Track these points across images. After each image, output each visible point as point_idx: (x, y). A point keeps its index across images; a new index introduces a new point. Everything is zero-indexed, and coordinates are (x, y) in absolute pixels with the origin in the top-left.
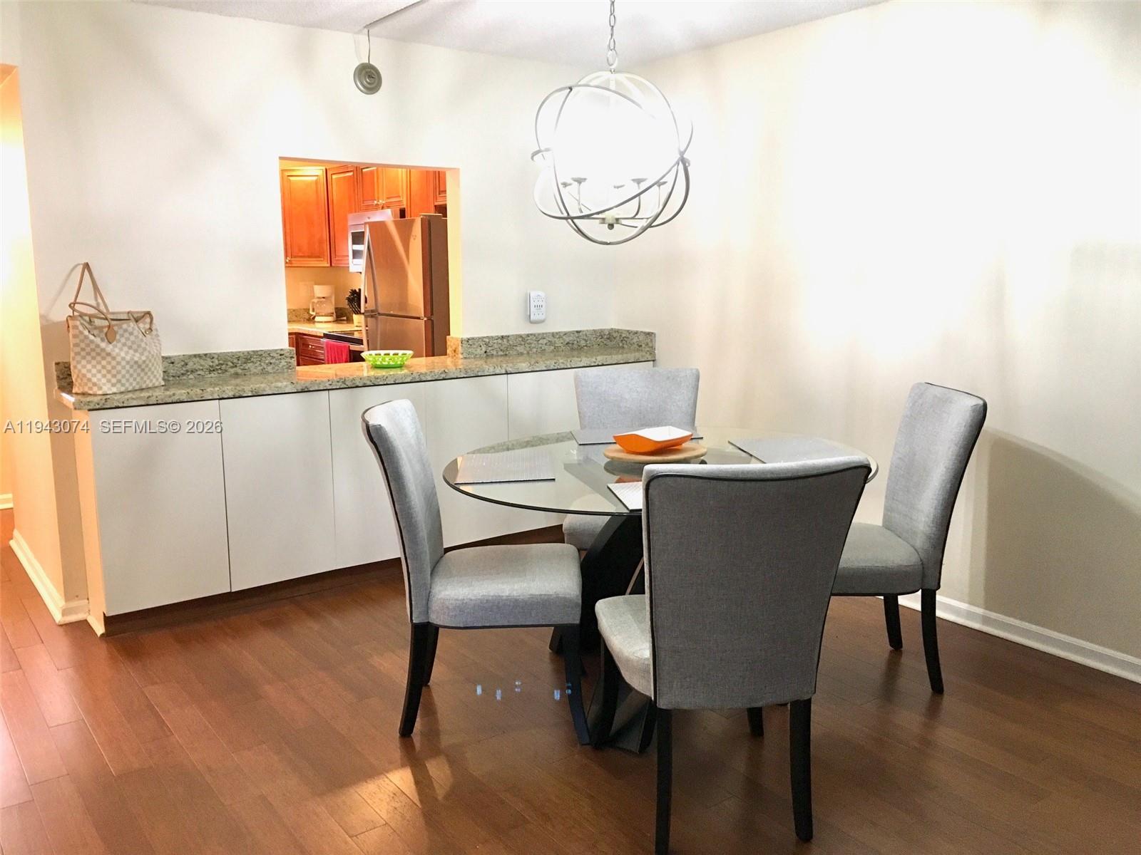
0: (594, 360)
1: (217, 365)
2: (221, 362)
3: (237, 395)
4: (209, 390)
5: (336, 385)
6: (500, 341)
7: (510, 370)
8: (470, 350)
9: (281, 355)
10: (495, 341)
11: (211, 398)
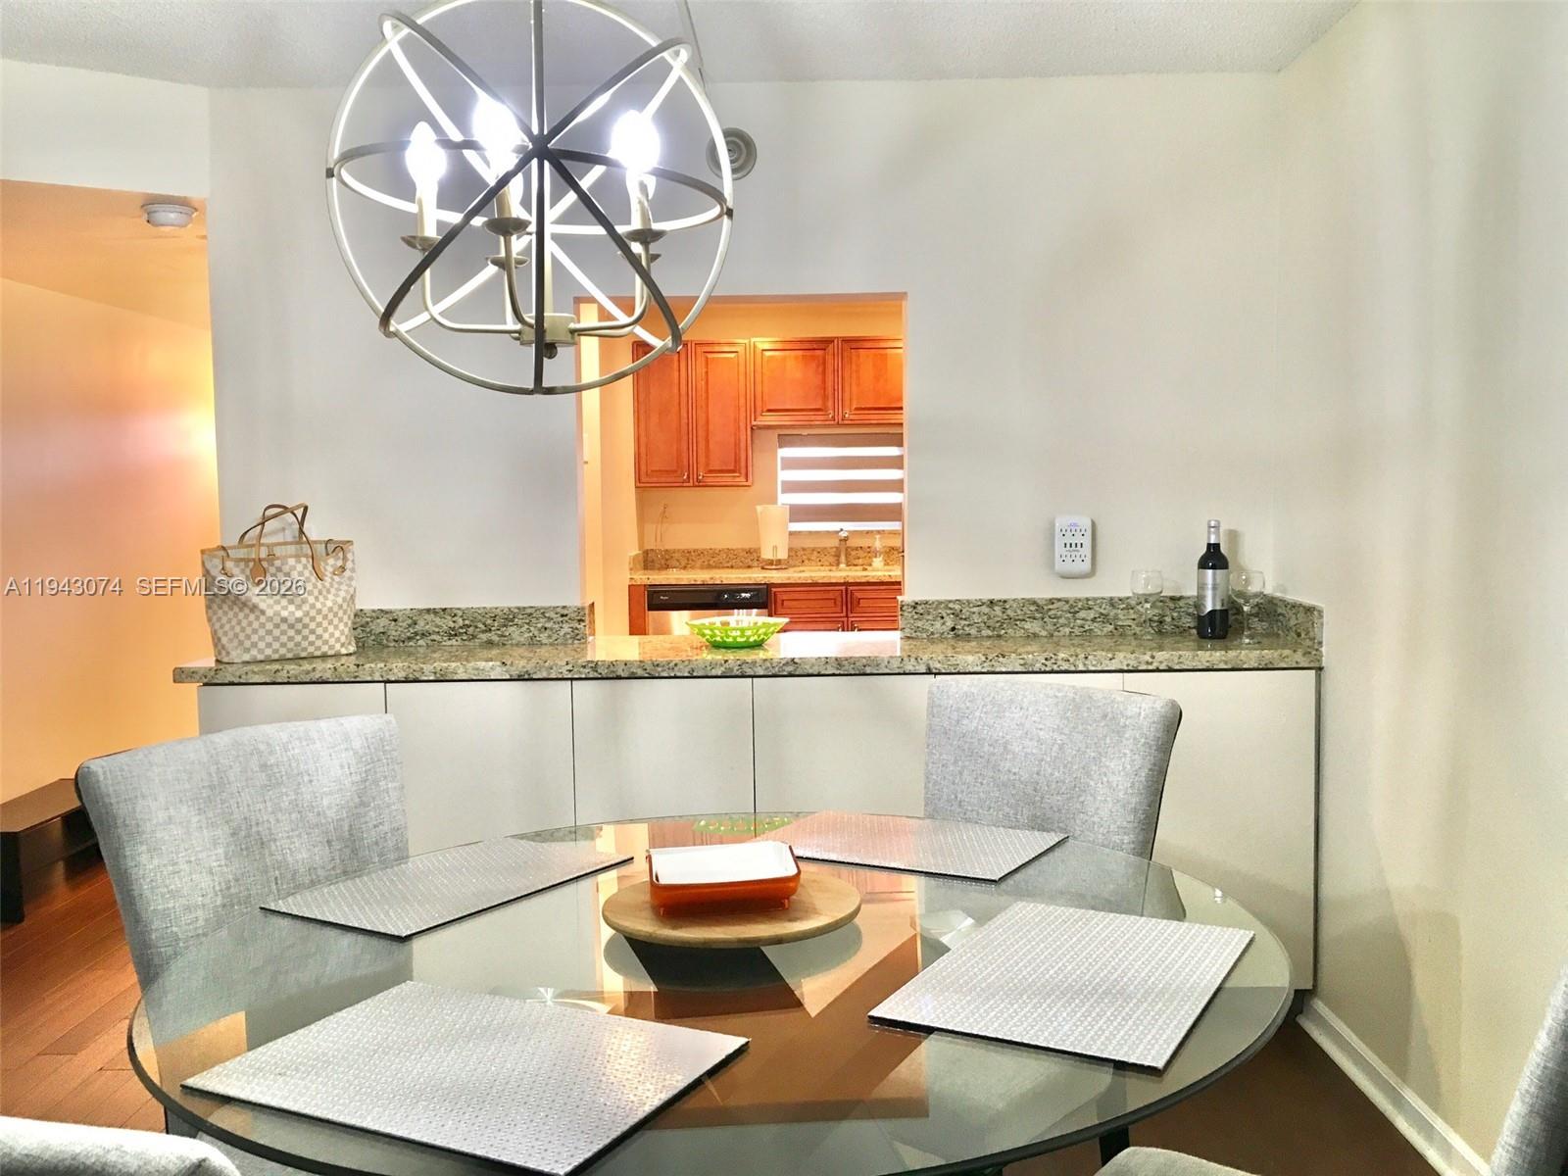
0: (1147, 658)
1: (461, 628)
2: (467, 622)
3: (411, 677)
4: (367, 666)
5: (580, 673)
6: (985, 609)
7: (936, 665)
8: (920, 624)
9: (562, 616)
10: (975, 609)
11: (369, 679)
